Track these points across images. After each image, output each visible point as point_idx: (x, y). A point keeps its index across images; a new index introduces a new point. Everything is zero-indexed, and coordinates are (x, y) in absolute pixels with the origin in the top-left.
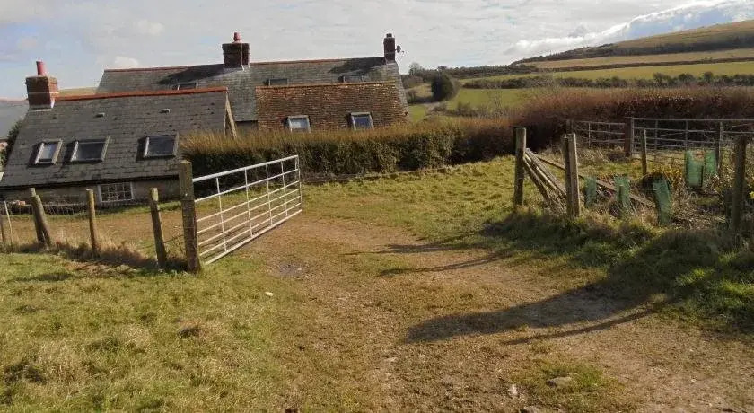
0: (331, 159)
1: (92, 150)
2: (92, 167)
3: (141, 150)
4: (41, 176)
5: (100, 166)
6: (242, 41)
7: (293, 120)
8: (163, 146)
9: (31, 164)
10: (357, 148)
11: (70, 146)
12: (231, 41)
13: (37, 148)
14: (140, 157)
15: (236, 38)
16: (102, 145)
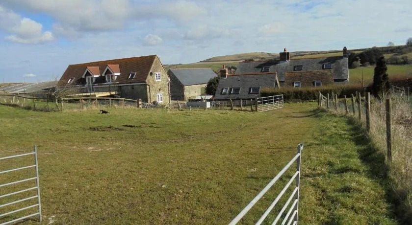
0: (301, 96)
1: (237, 90)
2: (236, 95)
3: (250, 91)
4: (223, 97)
5: (239, 95)
6: (287, 51)
7: (295, 83)
8: (256, 90)
9: (221, 94)
10: (309, 93)
11: (231, 89)
12: (283, 51)
13: (222, 90)
14: (249, 93)
15: (285, 50)
16: (239, 89)
